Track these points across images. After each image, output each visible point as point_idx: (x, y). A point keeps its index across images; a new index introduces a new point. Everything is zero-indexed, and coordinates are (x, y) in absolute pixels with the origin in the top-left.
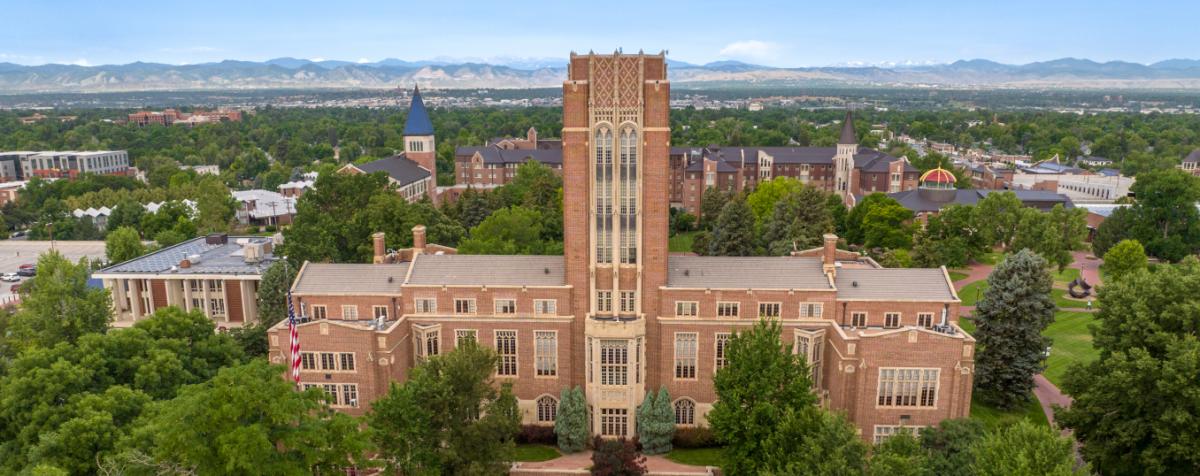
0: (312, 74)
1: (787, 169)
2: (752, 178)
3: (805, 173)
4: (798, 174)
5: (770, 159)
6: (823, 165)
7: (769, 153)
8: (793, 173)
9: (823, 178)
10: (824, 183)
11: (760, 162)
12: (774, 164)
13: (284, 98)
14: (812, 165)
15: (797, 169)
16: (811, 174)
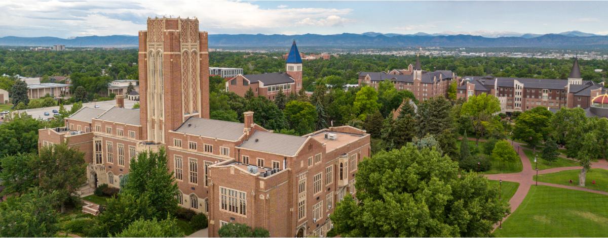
0: (381, 39)
1: (533, 91)
2: (511, 95)
3: (545, 94)
4: (541, 95)
5: (522, 85)
6: (558, 90)
7: (521, 82)
8: (537, 95)
9: (558, 98)
10: (559, 101)
11: (515, 86)
12: (524, 88)
13: (364, 50)
14: (550, 90)
15: (540, 92)
16: (550, 95)
